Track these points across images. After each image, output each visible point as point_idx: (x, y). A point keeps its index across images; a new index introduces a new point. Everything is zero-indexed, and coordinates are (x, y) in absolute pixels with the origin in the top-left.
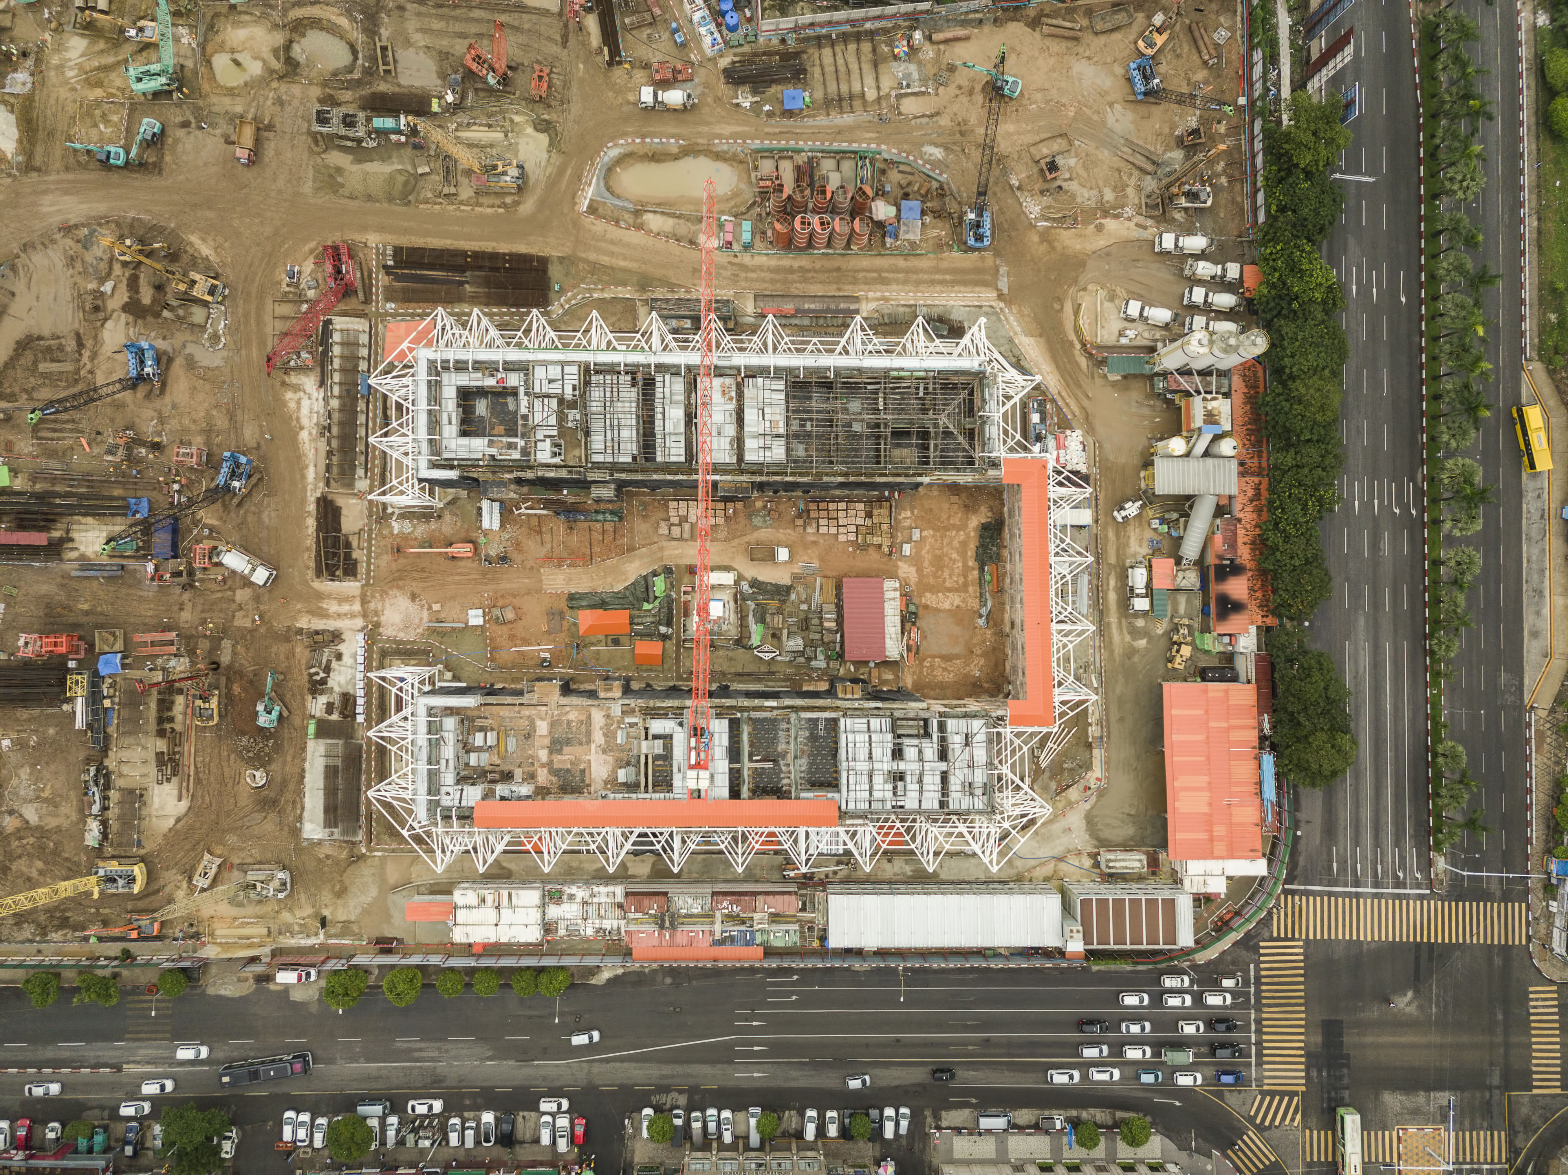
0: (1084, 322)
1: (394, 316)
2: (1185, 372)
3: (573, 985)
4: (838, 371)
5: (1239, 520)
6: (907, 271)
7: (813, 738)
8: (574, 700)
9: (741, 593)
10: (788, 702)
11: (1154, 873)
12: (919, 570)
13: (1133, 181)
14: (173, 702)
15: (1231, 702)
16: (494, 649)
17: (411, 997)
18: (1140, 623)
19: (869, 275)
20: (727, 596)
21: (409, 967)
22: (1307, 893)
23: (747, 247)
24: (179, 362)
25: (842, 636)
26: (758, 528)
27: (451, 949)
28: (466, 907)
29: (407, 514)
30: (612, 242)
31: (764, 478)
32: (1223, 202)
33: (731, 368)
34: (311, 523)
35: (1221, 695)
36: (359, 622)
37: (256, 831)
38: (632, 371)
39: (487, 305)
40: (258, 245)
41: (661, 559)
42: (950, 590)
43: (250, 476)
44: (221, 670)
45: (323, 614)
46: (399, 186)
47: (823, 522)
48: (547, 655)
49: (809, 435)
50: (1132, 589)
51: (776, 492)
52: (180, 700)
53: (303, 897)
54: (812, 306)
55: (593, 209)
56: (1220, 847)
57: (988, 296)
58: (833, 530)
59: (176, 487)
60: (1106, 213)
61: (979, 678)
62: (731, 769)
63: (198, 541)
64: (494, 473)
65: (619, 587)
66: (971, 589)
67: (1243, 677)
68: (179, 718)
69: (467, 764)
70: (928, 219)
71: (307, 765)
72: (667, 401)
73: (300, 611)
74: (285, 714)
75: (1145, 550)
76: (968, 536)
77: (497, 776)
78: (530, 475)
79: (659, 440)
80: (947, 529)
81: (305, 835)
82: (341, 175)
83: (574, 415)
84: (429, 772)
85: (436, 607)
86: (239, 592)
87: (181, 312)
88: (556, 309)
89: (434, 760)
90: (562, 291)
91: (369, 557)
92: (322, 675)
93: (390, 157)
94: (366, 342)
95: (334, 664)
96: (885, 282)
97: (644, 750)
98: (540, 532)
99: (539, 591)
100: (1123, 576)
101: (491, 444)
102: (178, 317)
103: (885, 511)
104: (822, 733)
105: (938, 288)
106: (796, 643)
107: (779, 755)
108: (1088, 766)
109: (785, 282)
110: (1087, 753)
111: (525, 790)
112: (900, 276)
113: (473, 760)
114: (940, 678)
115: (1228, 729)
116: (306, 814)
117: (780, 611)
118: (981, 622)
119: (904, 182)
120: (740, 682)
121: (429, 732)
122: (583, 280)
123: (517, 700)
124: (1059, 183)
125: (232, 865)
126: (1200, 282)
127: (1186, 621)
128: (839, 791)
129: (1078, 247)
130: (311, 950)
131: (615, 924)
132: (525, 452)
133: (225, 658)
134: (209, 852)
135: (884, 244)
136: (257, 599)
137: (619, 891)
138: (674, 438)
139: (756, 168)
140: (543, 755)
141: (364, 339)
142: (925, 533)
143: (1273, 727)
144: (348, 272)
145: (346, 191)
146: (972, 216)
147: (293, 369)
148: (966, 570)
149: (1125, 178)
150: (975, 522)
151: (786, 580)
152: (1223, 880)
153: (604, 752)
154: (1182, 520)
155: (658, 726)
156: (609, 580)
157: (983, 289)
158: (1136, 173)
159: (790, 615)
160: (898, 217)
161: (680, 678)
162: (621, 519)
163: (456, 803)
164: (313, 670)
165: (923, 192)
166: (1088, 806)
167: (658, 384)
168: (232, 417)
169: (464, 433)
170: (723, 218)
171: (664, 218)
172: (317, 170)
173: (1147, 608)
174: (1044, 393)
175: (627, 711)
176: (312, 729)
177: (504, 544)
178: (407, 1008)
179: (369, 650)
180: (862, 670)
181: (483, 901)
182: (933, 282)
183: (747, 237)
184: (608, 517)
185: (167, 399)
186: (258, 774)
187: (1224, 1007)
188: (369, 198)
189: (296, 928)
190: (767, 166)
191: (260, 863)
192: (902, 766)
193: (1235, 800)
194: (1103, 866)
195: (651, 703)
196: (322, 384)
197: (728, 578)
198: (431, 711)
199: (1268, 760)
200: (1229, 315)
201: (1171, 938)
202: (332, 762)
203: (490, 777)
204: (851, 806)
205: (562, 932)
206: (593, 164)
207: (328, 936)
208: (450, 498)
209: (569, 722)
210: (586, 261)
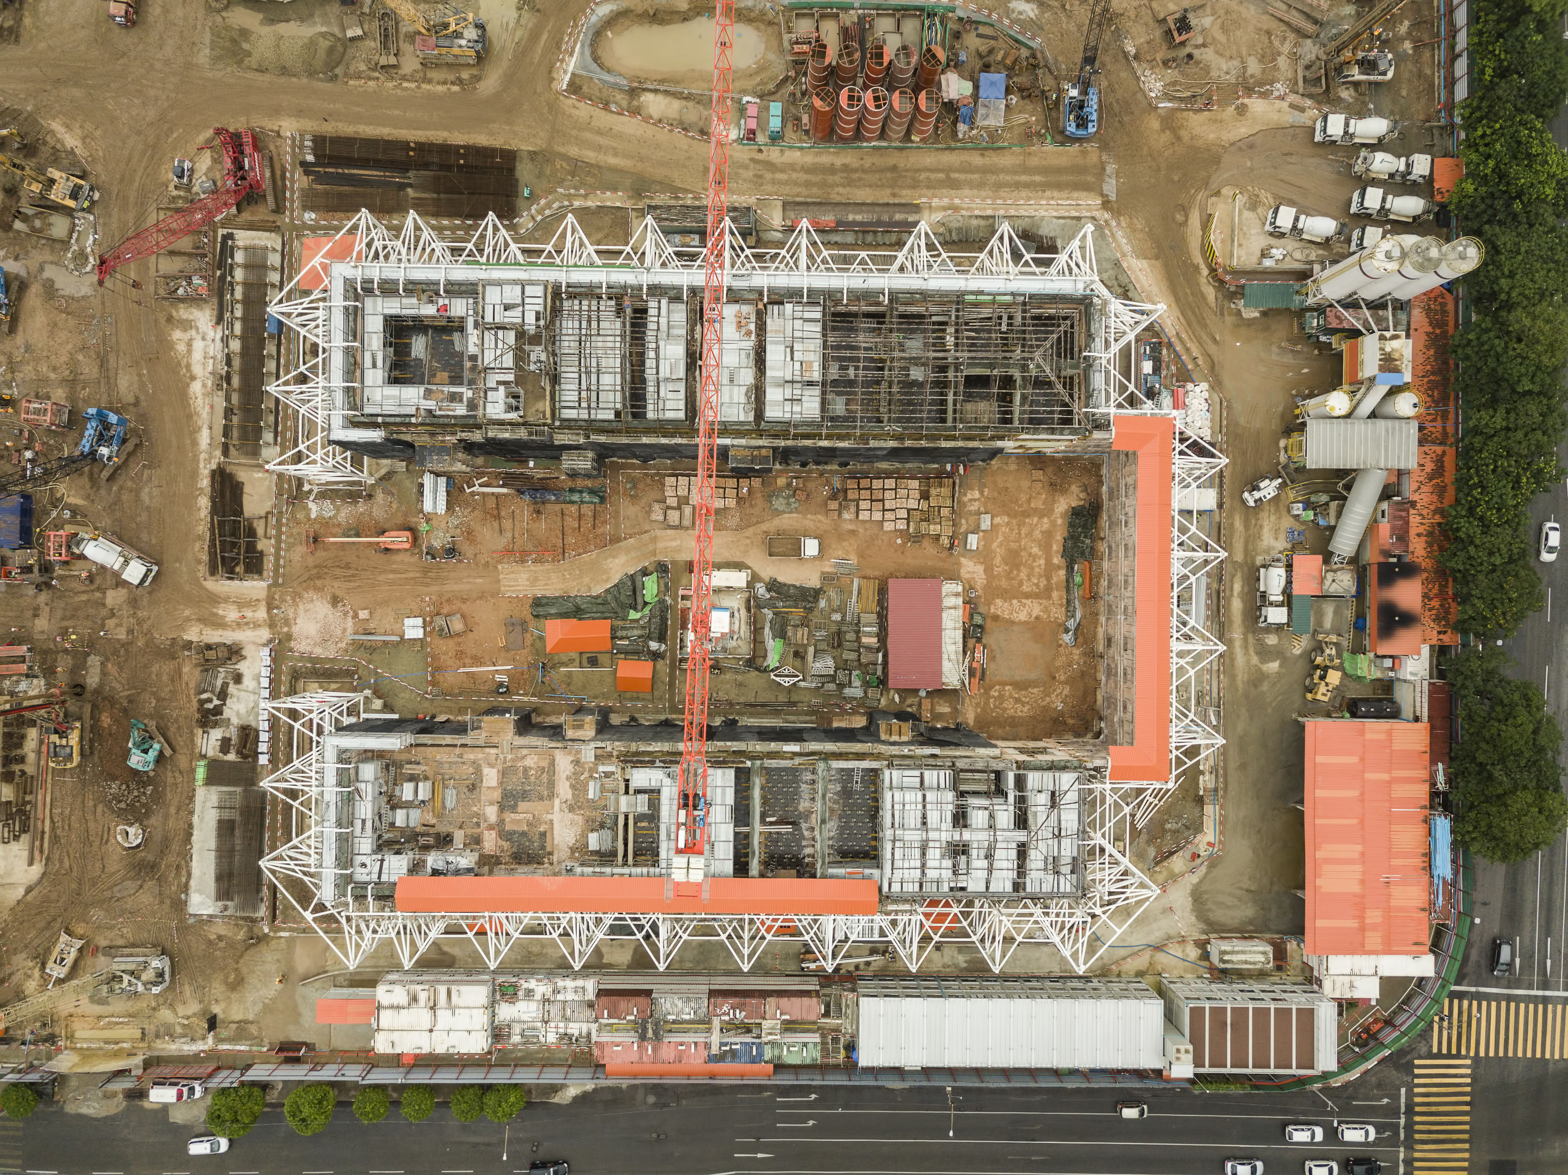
0: (1216, 238)
1: (313, 229)
2: (1351, 303)
3: (529, 1104)
4: (894, 296)
5: (1413, 504)
6: (984, 170)
7: (846, 793)
8: (532, 740)
9: (756, 598)
10: (814, 746)
11: (1279, 968)
12: (988, 570)
13: (1286, 48)
14: (23, 737)
15: (1396, 747)
16: (437, 669)
17: (319, 1123)
18: (1272, 640)
19: (933, 176)
20: (736, 602)
21: (319, 1083)
22: (1479, 997)
23: (776, 138)
24: (35, 289)
25: (885, 656)
26: (778, 513)
27: (373, 1061)
28: (392, 1007)
29: (327, 493)
30: (599, 132)
31: (790, 443)
32: (1406, 75)
33: (751, 290)
34: (204, 503)
35: (1382, 737)
36: (265, 634)
37: (129, 904)
38: (618, 294)
39: (437, 215)
40: (139, 133)
41: (654, 553)
42: (1027, 596)
43: (124, 441)
44: (87, 695)
45: (219, 624)
46: (322, 54)
47: (864, 505)
48: (505, 678)
49: (851, 383)
50: (1264, 595)
51: (804, 465)
52: (32, 734)
53: (187, 990)
54: (859, 218)
55: (575, 87)
56: (1373, 939)
57: (1090, 203)
58: (877, 516)
59: (28, 454)
60: (1249, 91)
61: (1062, 713)
62: (736, 834)
63: (57, 527)
64: (433, 434)
65: (598, 590)
66: (1055, 594)
67: (1407, 711)
68: (31, 757)
69: (392, 824)
70: (1014, 99)
71: (195, 819)
72: (663, 335)
73: (188, 619)
74: (168, 752)
75: (1282, 544)
76: (1053, 523)
77: (431, 841)
78: (477, 436)
79: (651, 389)
80: (1026, 514)
81: (192, 910)
82: (247, 40)
83: (538, 353)
84: (340, 837)
85: (363, 614)
86: (110, 594)
87: (38, 223)
88: (525, 222)
89: (344, 821)
90: (533, 198)
91: (278, 549)
92: (216, 702)
93: (311, 15)
94: (278, 264)
95: (232, 689)
96: (955, 185)
97: (623, 808)
98: (498, 517)
99: (496, 594)
100: (1253, 577)
101: (428, 394)
102: (34, 229)
103: (945, 491)
104: (858, 787)
105: (1024, 193)
106: (825, 665)
107: (800, 814)
108: (1197, 827)
109: (823, 185)
110: (1197, 811)
111: (466, 861)
112: (976, 176)
113: (400, 818)
114: (1011, 712)
115: (1390, 782)
116: (192, 883)
117: (805, 623)
118: (1067, 638)
119: (983, 49)
120: (752, 715)
121: (339, 784)
122: (561, 182)
123: (459, 740)
124: (1188, 50)
125: (97, 948)
126: (1375, 182)
127: (1334, 638)
128: (879, 866)
129: (1212, 136)
130: (196, 1058)
131: (585, 1027)
132: (472, 405)
133: (92, 680)
134: (69, 933)
135: (955, 133)
136: (133, 602)
137: (590, 985)
138: (671, 386)
139: (789, 30)
140: (491, 813)
141: (274, 259)
142: (997, 520)
143: (1449, 781)
144: (252, 168)
145: (253, 61)
146: (1074, 93)
147: (181, 300)
148: (1050, 568)
149: (1277, 43)
150: (1063, 505)
151: (814, 582)
152: (1376, 981)
153: (571, 809)
154: (1334, 505)
155: (641, 777)
156: (586, 580)
157: (1083, 194)
158: (1291, 36)
159: (819, 628)
160: (976, 95)
161: (674, 709)
162: (603, 499)
163: (375, 877)
164: (204, 696)
165: (1008, 62)
166: (1195, 879)
167: (652, 312)
168: (103, 363)
169: (394, 380)
170: (745, 99)
171: (668, 99)
172: (216, 33)
173: (1284, 620)
174: (1157, 335)
175: (601, 757)
176: (201, 773)
177: (453, 532)
178: (316, 1136)
179: (275, 670)
180: (909, 701)
181: (414, 999)
182: (1018, 186)
183: (775, 123)
184: (586, 497)
185: (19, 339)
186: (132, 830)
187: (1366, 1144)
188: (284, 71)
189: (179, 1030)
190: (804, 27)
191: (133, 945)
192: (967, 835)
193: (1395, 877)
194: (1215, 959)
195: (633, 747)
196: (219, 320)
197: (738, 579)
198: (343, 756)
199: (1443, 825)
200: (1414, 225)
201: (1307, 1060)
202: (227, 815)
203: (422, 841)
204: (896, 888)
205: (516, 1039)
206: (576, 26)
207: (219, 1040)
208: (383, 472)
209: (526, 770)
210: (565, 157)
